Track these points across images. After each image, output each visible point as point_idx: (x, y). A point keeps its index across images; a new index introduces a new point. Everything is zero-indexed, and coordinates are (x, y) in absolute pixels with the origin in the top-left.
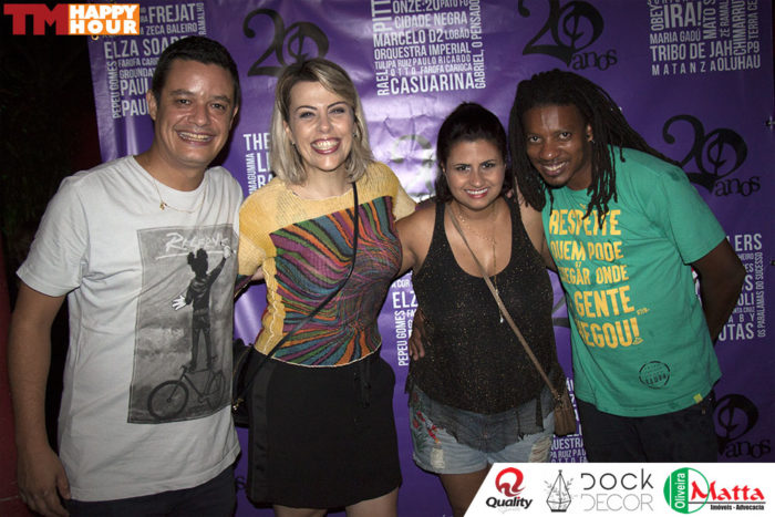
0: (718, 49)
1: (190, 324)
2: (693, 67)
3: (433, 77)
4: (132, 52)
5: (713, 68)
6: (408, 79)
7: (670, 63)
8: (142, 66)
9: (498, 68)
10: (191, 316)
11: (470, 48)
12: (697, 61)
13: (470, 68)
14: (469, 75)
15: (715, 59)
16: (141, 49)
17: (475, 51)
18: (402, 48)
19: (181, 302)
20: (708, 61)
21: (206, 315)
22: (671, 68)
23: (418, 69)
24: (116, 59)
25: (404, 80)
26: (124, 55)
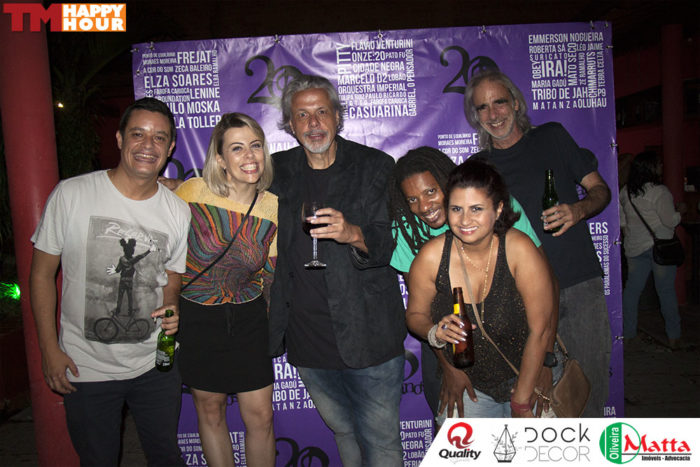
0: (578, 93)
1: (118, 285)
2: (561, 105)
3: (380, 108)
4: (164, 84)
5: (575, 106)
6: (362, 108)
7: (545, 101)
8: (171, 94)
9: (426, 102)
10: (119, 281)
11: (406, 87)
12: (564, 100)
13: (406, 101)
14: (405, 107)
15: (576, 100)
16: (171, 82)
17: (410, 89)
18: (357, 87)
19: (113, 270)
20: (572, 100)
21: (130, 282)
22: (546, 105)
23: (369, 101)
24: (153, 89)
25: (359, 109)
26: (158, 85)
